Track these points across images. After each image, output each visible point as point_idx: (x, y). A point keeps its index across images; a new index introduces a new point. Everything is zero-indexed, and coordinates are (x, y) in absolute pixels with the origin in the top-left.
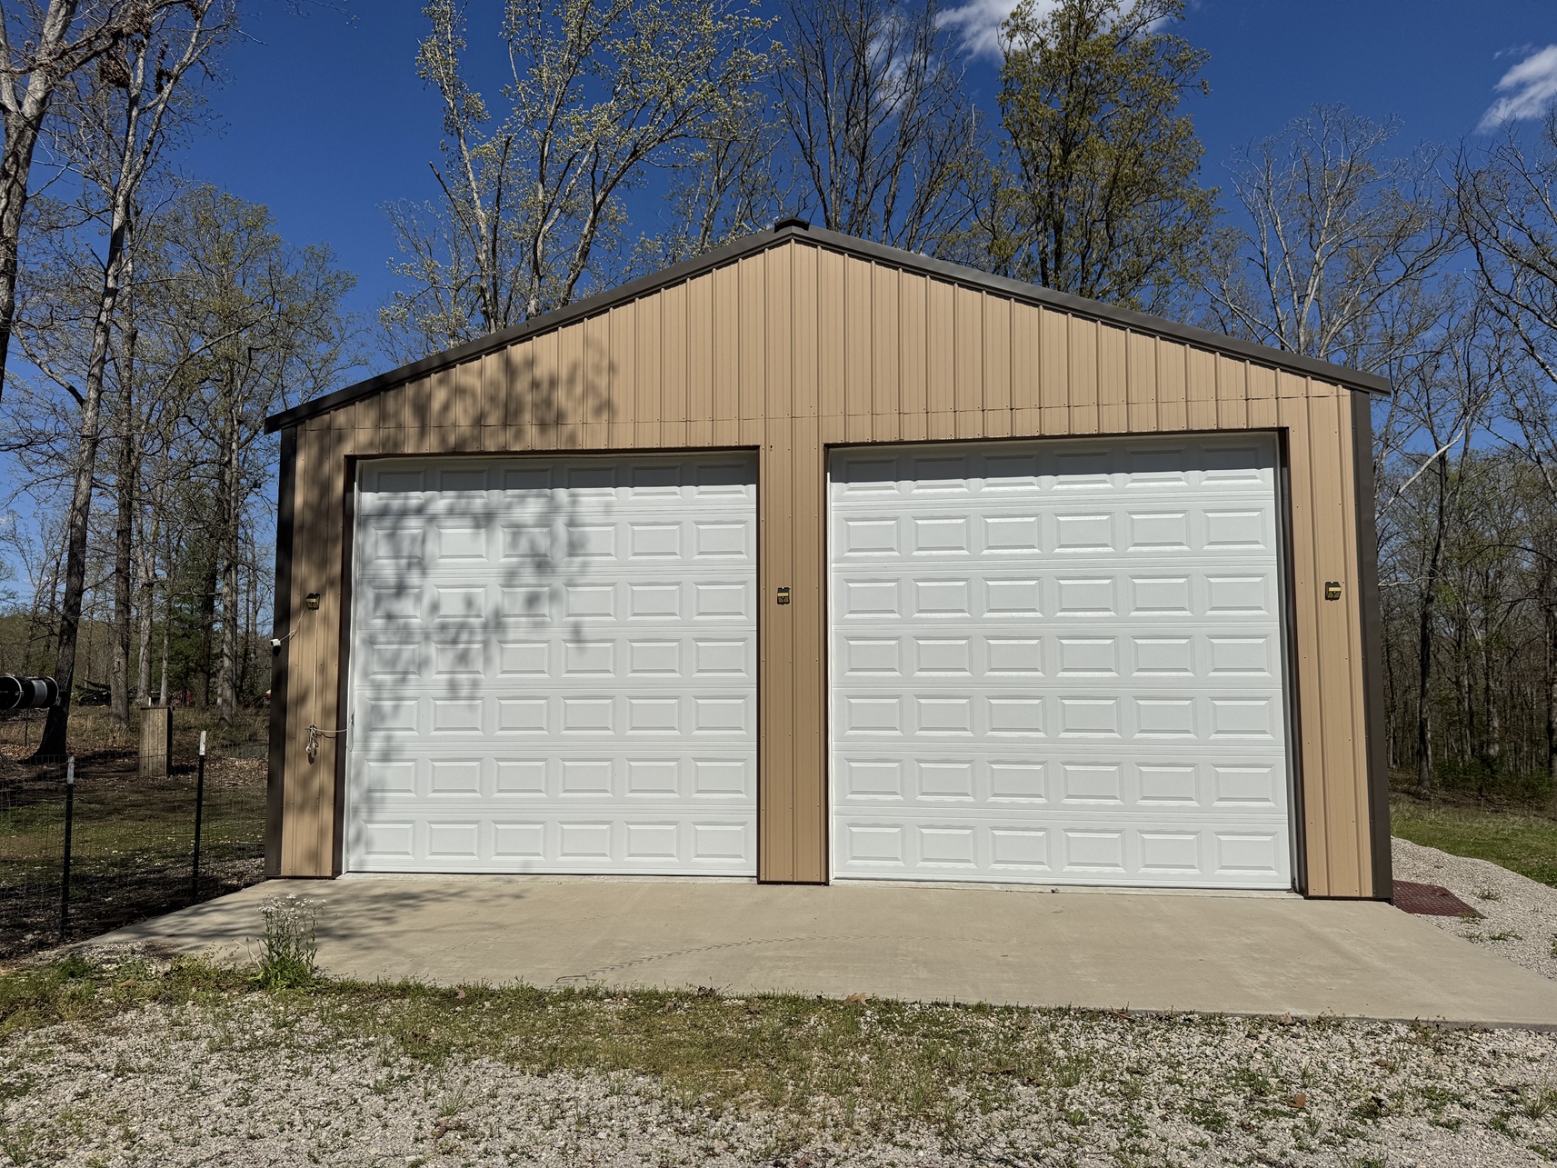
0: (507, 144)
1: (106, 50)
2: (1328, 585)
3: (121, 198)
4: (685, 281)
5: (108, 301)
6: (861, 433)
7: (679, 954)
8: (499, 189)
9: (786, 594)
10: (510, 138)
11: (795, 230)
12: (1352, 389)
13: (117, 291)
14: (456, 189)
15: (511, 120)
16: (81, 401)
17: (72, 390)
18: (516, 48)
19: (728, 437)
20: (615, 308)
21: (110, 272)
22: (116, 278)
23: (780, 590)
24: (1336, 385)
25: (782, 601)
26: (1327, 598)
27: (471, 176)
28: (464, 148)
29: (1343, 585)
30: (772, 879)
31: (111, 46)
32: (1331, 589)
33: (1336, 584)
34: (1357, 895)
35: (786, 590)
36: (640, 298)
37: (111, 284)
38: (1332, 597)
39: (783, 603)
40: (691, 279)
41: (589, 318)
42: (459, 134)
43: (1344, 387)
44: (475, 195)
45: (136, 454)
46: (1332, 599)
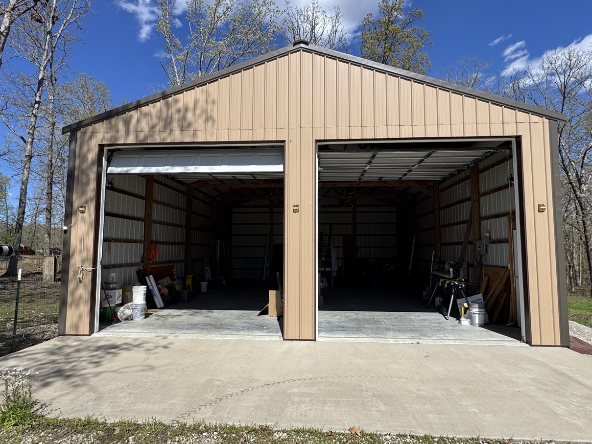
0: (188, 54)
1: (33, 7)
2: (539, 205)
3: (42, 68)
4: (253, 67)
5: (37, 106)
6: (332, 135)
7: (248, 390)
8: (184, 70)
9: (297, 208)
10: (188, 51)
11: (302, 45)
12: (549, 119)
13: (40, 102)
14: (170, 72)
15: (189, 45)
16: (25, 142)
17: (22, 138)
18: (191, 23)
19: (272, 137)
20: (221, 79)
21: (37, 95)
22: (40, 97)
23: (294, 206)
24: (542, 117)
25: (295, 211)
26: (539, 211)
27: (175, 67)
28: (172, 57)
29: (546, 206)
30: (290, 338)
31: (34, 6)
32: (541, 207)
33: (543, 205)
34: (554, 344)
35: (297, 206)
36: (232, 74)
37: (38, 99)
38: (541, 211)
39: (295, 212)
40: (256, 66)
41: (209, 83)
42: (171, 52)
43: (546, 118)
44: (177, 74)
45: (54, 166)
46: (541, 212)
